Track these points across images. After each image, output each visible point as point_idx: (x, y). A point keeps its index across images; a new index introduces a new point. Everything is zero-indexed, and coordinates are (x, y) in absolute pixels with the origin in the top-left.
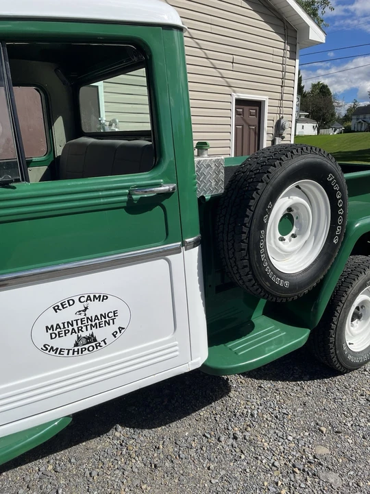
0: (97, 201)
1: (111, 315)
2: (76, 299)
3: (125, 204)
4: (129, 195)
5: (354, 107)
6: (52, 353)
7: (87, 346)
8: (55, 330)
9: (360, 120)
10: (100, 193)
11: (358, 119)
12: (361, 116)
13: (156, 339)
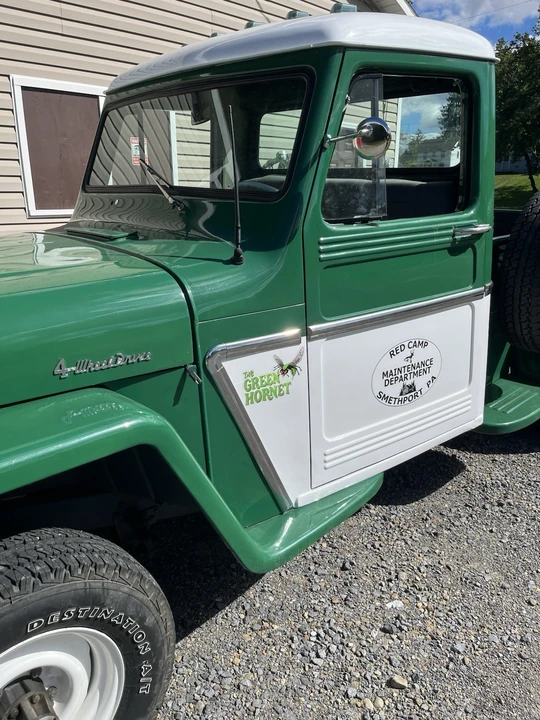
0: (432, 241)
1: (428, 363)
2: (406, 344)
3: (449, 245)
4: (454, 235)
5: (417, 140)
6: (384, 401)
7: (408, 396)
8: (389, 377)
9: (428, 159)
10: (435, 233)
11: (425, 158)
12: (430, 154)
13: (454, 392)
